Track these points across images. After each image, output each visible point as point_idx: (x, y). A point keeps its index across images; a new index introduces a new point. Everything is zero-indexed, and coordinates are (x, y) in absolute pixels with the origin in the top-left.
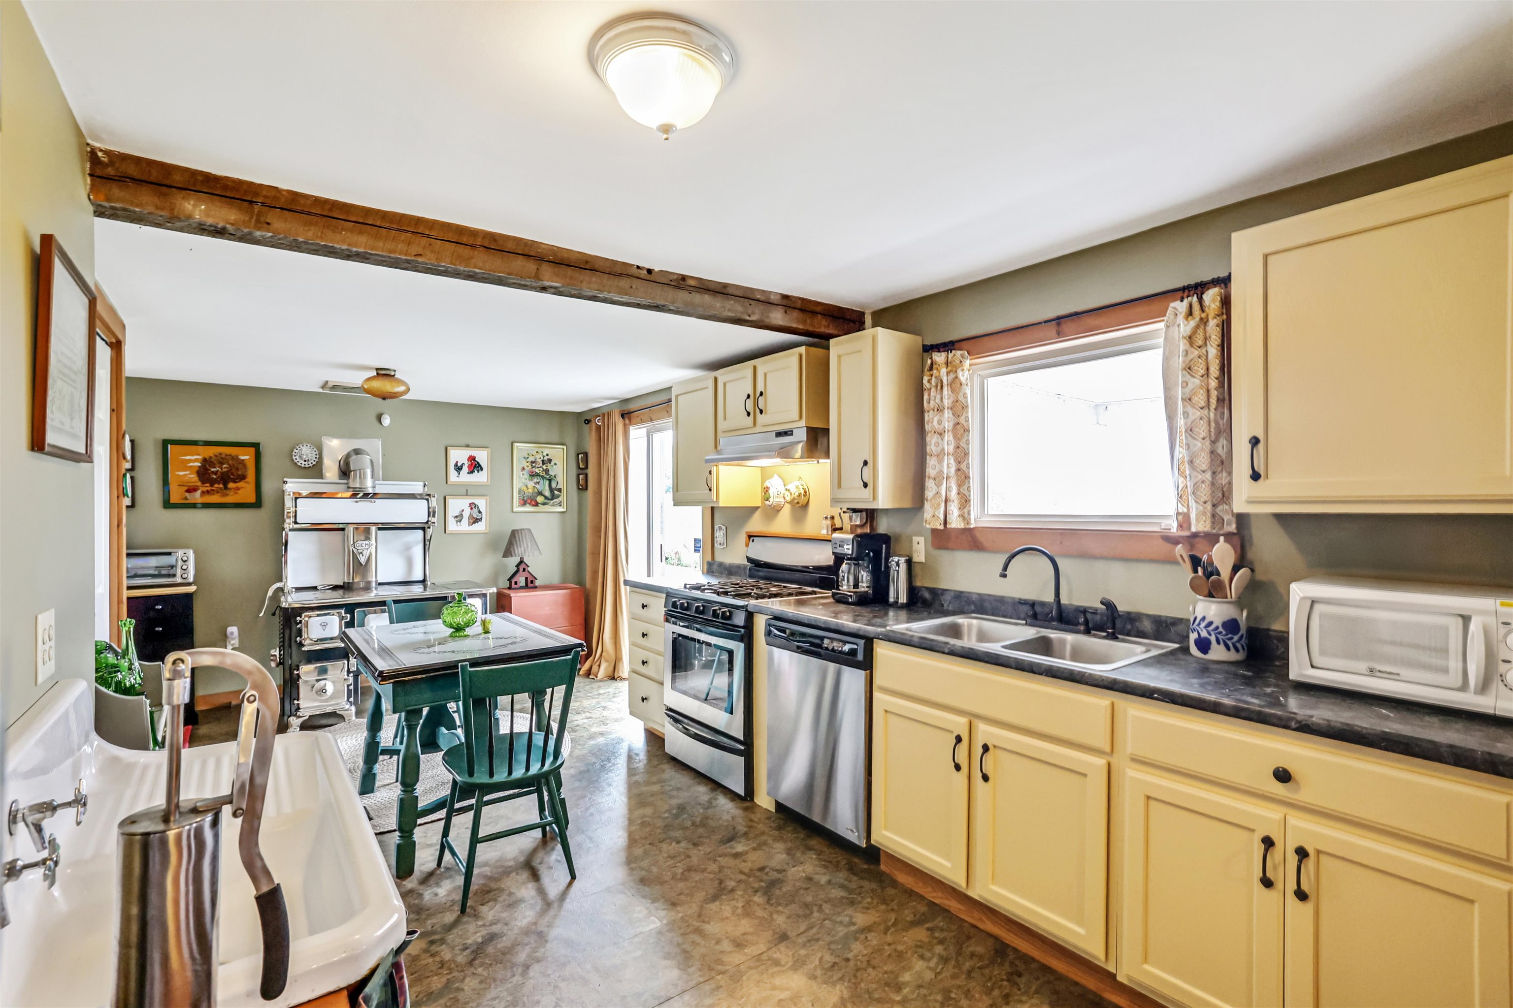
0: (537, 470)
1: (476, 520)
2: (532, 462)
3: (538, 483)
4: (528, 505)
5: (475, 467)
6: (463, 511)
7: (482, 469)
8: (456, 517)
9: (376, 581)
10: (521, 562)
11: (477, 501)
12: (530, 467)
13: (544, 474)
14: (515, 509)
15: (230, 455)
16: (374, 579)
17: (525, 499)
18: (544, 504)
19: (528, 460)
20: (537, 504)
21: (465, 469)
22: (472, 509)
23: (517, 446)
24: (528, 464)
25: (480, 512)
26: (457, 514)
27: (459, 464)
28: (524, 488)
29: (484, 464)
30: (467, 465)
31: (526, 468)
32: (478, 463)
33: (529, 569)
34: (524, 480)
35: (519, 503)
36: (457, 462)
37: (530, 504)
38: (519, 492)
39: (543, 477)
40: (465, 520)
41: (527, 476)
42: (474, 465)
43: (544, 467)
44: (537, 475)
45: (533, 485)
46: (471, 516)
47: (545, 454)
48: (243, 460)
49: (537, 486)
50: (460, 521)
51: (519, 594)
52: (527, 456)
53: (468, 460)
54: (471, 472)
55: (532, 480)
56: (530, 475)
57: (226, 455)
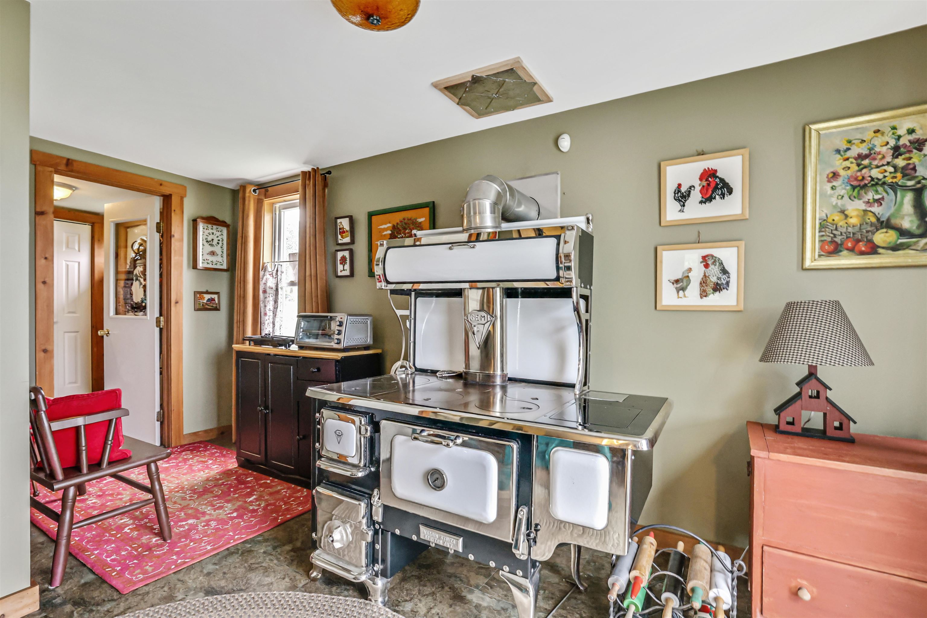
0: (875, 173)
1: (717, 288)
2: (861, 157)
3: (879, 202)
4: (845, 252)
5: (716, 188)
6: (690, 270)
7: (730, 191)
8: (677, 281)
9: (503, 376)
10: (812, 374)
11: (719, 253)
12: (854, 167)
13: (899, 179)
14: (808, 263)
15: (410, 219)
16: (499, 372)
17: (838, 239)
18: (895, 248)
19: (849, 154)
20: (873, 249)
21: (696, 195)
22: (707, 266)
23: (817, 131)
24: (847, 163)
25: (724, 271)
26: (679, 276)
27: (683, 189)
28: (837, 217)
29: (735, 181)
30: (698, 188)
31: (842, 173)
32: (722, 180)
33: (829, 394)
34: (834, 201)
35: (822, 248)
36: (679, 185)
37: (851, 250)
38: (822, 227)
39: (894, 187)
40: (694, 289)
41: (843, 189)
42: (713, 185)
43: (900, 162)
44: (876, 183)
45: (863, 207)
46: (704, 282)
47: (902, 131)
48: (420, 223)
49: (876, 209)
50: (683, 289)
51: (775, 456)
52: (845, 146)
53: (701, 179)
54: (707, 199)
55: (859, 197)
56: (854, 188)
57: (408, 220)
